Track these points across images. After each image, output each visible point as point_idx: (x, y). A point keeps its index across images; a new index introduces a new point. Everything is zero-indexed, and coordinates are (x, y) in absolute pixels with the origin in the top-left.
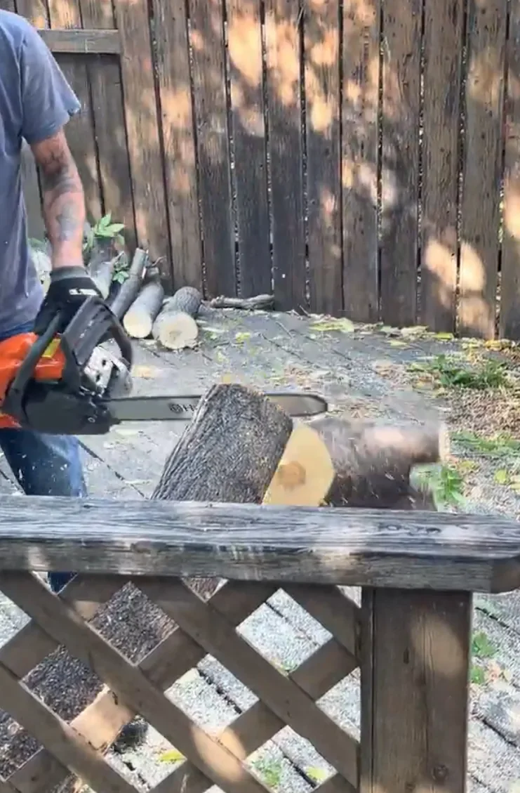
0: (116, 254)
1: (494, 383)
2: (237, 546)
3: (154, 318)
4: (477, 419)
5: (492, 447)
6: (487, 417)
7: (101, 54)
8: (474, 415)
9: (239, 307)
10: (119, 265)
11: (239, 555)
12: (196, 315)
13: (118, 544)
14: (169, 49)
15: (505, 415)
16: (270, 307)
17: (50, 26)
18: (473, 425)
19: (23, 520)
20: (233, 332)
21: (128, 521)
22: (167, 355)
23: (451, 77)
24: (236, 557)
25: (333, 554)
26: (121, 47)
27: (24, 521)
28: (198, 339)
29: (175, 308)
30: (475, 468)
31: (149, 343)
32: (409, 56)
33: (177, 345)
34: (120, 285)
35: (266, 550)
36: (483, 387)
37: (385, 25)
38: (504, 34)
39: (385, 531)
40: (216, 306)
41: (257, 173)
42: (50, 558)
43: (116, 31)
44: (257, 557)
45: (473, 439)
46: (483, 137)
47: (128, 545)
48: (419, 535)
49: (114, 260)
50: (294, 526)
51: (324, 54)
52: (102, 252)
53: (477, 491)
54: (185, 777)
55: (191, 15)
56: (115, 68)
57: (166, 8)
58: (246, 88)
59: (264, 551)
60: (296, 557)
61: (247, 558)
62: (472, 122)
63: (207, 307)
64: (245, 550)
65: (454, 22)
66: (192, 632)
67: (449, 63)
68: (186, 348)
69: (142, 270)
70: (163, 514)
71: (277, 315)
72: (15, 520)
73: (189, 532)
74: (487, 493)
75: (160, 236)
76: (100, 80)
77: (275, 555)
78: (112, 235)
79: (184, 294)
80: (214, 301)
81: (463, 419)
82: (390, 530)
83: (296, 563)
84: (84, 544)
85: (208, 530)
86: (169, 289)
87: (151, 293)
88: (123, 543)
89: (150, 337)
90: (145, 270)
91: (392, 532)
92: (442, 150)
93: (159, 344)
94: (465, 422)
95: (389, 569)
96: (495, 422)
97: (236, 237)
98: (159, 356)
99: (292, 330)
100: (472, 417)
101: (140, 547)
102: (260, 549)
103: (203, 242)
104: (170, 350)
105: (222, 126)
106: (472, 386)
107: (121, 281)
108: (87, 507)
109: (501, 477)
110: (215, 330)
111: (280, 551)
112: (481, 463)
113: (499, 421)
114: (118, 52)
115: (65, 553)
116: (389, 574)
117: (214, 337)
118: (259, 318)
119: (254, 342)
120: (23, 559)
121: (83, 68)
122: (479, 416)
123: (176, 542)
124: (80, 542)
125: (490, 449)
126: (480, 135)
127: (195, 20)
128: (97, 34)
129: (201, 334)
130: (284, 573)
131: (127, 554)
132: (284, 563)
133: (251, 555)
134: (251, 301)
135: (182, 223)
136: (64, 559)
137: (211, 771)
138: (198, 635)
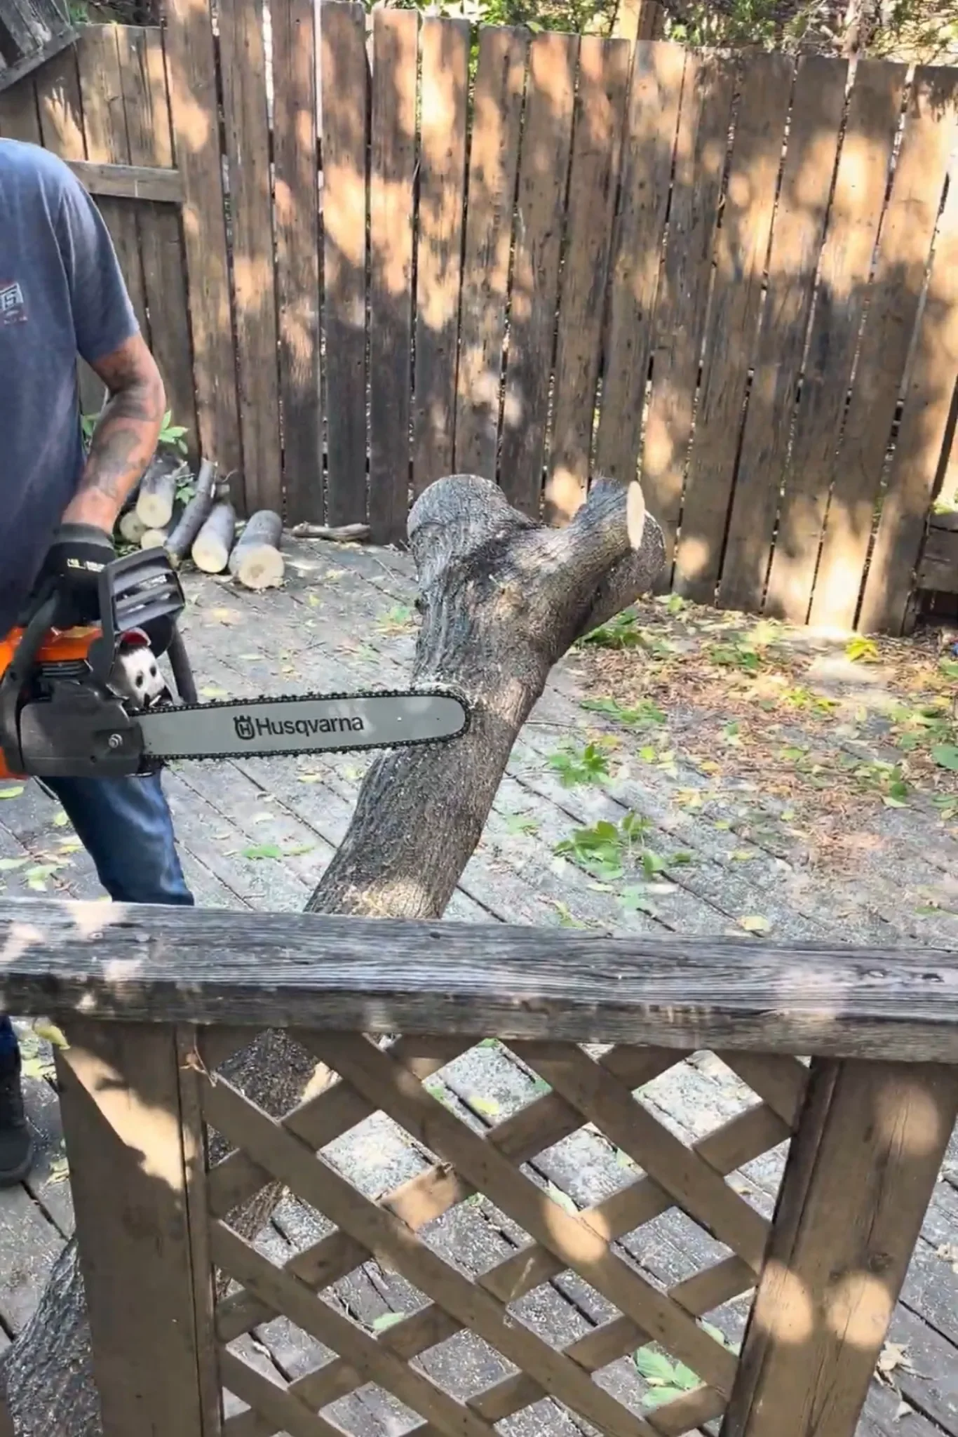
0: (177, 465)
1: (631, 642)
2: (674, 1006)
3: (230, 551)
4: (617, 685)
5: (634, 720)
6: (626, 683)
7: (155, 202)
8: (612, 680)
9: (325, 537)
10: (183, 479)
11: (675, 1017)
12: (279, 546)
13: (502, 1001)
14: (246, 203)
15: (646, 681)
16: (364, 539)
17: (87, 158)
18: (610, 691)
19: (350, 958)
20: (324, 570)
21: (505, 962)
22: (247, 595)
23: (597, 265)
24: (671, 1020)
25: (809, 1020)
26: (183, 194)
27: (353, 960)
28: (284, 577)
29: (255, 539)
30: (619, 744)
31: (224, 579)
32: (548, 235)
33: (259, 584)
34: (185, 505)
35: (717, 1011)
36: (618, 648)
37: (522, 192)
38: (664, 216)
39: (868, 980)
40: (298, 536)
41: (353, 372)
42: (397, 1017)
43: (175, 172)
44: (701, 1021)
45: (612, 709)
46: (629, 345)
47: (516, 1002)
48: (914, 985)
49: (176, 472)
50: (742, 971)
51: (443, 226)
52: (160, 461)
53: (624, 772)
54: (531, 1261)
55: (276, 157)
56: (173, 221)
57: (244, 146)
58: (343, 259)
59: (711, 1013)
60: (759, 1021)
61: (687, 1021)
62: (617, 323)
63: (288, 537)
64: (686, 1011)
65: (606, 196)
66: (572, 1098)
67: (595, 247)
68: (270, 588)
69: (210, 488)
70: (547, 948)
71: (372, 550)
72: (337, 958)
73: (597, 981)
74: (635, 773)
75: (228, 444)
76: (153, 237)
77: (728, 1018)
78: (173, 441)
79: (263, 521)
80: (296, 528)
81: (601, 686)
82: (874, 976)
83: (758, 1029)
84: (451, 1000)
85: (624, 978)
86: (243, 511)
87: (221, 515)
88: (509, 998)
89: (226, 571)
90: (214, 487)
91: (876, 980)
92: (580, 358)
93: (237, 582)
94: (602, 688)
95: (886, 1036)
96: (634, 689)
97: (325, 448)
98: (238, 597)
99: (393, 570)
100: (609, 683)
101: (535, 1005)
102: (708, 1010)
103: (283, 452)
104: (251, 590)
105: (312, 309)
106: (608, 646)
107: (186, 500)
108: (435, 936)
109: (648, 754)
110: (303, 566)
111: (735, 1014)
112: (623, 737)
113: (639, 687)
114: (177, 199)
115: (423, 1010)
116: (885, 1043)
117: (301, 574)
118: (353, 552)
119: (349, 584)
120: (359, 1017)
121: (132, 218)
122: (617, 682)
123: (587, 999)
124: (446, 997)
125: (633, 721)
126: (625, 343)
127: (280, 166)
128: (151, 173)
129: (289, 571)
130: (737, 1041)
131: (514, 1014)
132: (738, 1028)
133: (694, 1018)
134: (341, 531)
135: (258, 428)
136: (421, 1019)
137: (566, 1255)
138: (580, 1101)
